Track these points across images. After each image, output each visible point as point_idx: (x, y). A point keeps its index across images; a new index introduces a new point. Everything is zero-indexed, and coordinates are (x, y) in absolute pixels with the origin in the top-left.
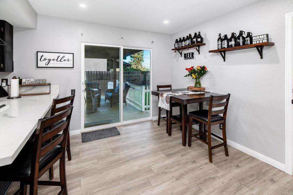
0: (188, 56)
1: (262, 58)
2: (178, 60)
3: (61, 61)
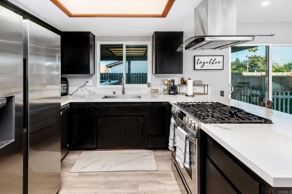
3: (213, 63)
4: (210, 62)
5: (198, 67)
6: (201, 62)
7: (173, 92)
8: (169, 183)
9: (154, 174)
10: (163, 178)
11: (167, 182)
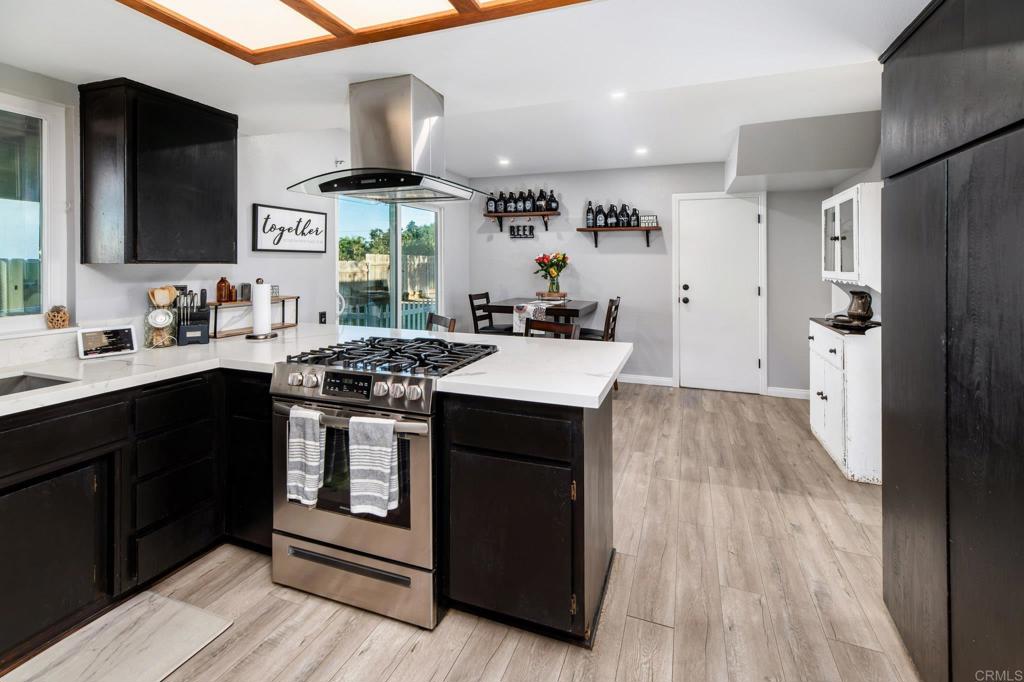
0: (521, 233)
1: (648, 246)
2: (490, 239)
3: (303, 233)
4: (296, 230)
5: (265, 240)
6: (273, 228)
7: (198, 334)
8: (298, 618)
9: (231, 641)
10: (270, 626)
11: (290, 623)
